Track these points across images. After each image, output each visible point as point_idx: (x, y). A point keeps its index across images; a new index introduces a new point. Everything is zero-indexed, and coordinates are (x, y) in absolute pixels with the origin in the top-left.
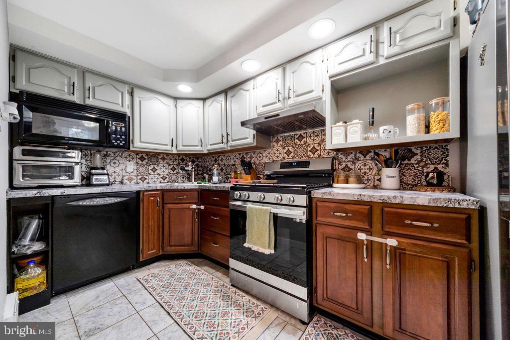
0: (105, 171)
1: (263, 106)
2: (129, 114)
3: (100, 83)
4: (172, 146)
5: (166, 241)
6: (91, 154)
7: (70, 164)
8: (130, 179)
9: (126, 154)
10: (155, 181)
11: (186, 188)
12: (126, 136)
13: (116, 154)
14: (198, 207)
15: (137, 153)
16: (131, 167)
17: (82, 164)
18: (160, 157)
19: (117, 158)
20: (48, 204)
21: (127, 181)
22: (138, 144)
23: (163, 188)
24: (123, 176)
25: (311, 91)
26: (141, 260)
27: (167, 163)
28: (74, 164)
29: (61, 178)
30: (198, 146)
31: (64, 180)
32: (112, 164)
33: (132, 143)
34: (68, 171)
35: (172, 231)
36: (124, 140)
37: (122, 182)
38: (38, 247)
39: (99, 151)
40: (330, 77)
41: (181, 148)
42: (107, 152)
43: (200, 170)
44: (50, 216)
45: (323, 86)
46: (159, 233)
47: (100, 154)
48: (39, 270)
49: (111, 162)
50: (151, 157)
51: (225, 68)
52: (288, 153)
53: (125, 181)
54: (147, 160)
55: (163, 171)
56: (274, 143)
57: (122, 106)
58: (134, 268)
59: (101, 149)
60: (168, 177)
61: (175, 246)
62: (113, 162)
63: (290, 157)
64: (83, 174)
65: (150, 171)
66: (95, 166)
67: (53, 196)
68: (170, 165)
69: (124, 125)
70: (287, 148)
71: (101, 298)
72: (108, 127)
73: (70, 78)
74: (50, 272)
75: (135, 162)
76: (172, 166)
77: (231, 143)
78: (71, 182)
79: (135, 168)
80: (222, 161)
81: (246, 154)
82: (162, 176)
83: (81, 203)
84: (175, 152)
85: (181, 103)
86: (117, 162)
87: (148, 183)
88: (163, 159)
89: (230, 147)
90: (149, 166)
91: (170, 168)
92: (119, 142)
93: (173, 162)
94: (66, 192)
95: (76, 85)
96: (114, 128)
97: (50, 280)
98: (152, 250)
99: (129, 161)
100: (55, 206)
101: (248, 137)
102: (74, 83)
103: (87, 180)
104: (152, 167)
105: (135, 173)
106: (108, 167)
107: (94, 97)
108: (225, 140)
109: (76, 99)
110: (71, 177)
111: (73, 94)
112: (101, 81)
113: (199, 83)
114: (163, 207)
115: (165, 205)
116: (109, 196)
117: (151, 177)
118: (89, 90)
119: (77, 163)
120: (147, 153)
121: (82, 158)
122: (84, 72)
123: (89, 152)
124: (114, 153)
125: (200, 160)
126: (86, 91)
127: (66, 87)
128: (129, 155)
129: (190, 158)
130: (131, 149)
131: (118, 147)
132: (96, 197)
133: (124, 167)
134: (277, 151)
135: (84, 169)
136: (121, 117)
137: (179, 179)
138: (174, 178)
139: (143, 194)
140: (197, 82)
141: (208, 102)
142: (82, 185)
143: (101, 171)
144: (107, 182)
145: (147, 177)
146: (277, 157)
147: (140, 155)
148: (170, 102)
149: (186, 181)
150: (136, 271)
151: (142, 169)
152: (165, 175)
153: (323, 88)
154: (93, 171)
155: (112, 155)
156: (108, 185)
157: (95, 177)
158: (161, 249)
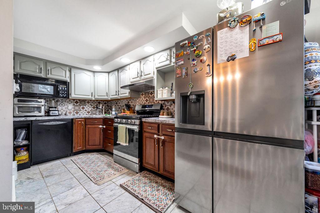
0: (57, 109)
1: (133, 79)
2: (69, 81)
3: (54, 67)
4: (92, 96)
5: (87, 143)
6: (50, 100)
7: (40, 106)
8: (70, 113)
9: (68, 100)
10: (83, 114)
11: (97, 117)
12: (67, 92)
13: (63, 100)
14: (103, 127)
15: (74, 100)
16: (71, 106)
17: (45, 105)
18: (86, 101)
19: (63, 102)
20: (30, 124)
21: (68, 114)
22: (73, 95)
23: (86, 117)
24: (66, 111)
25: (150, 74)
26: (74, 151)
27: (91, 105)
28: (41, 106)
29: (35, 112)
30: (105, 96)
31: (36, 113)
32: (60, 105)
33: (70, 95)
34: (39, 109)
35: (90, 138)
36: (66, 94)
37: (66, 114)
38: (25, 142)
39: (54, 99)
40: (157, 68)
41: (97, 97)
42: (58, 99)
43: (109, 108)
44: (30, 129)
45: (154, 72)
46: (83, 139)
47: (54, 101)
48: (25, 153)
49: (60, 104)
50: (81, 102)
51: (114, 61)
52: (147, 100)
53: (67, 114)
54: (79, 103)
55: (88, 109)
56: (141, 96)
57: (65, 77)
58: (70, 156)
59: (55, 98)
60: (91, 112)
61: (91, 145)
62: (61, 104)
63: (147, 103)
64: (46, 110)
65: (81, 109)
66: (52, 106)
67: (32, 121)
68: (92, 105)
69: (66, 87)
70: (146, 98)
71: (53, 166)
72: (58, 88)
73: (39, 66)
74: (30, 154)
75: (73, 104)
76: (93, 106)
77: (120, 95)
78: (40, 114)
79: (73, 107)
80: (119, 104)
81: (130, 100)
82: (88, 111)
83: (44, 124)
84: (93, 99)
85: (96, 74)
86: (63, 104)
87: (80, 115)
88: (88, 102)
89: (120, 97)
90: (80, 106)
91: (92, 107)
92: (63, 95)
93: (94, 104)
94: (37, 118)
95: (42, 68)
96: (61, 88)
97: (30, 158)
98: (79, 147)
99: (70, 104)
100: (33, 125)
101: (126, 93)
102: (41, 68)
103: (48, 113)
104: (82, 106)
105: (73, 110)
106: (59, 107)
107: (51, 74)
108: (117, 94)
109: (43, 75)
110: (40, 112)
111: (41, 73)
112: (54, 66)
113: (104, 66)
114: (85, 127)
115: (86, 126)
116: (58, 121)
117: (81, 112)
118: (49, 70)
119: (43, 105)
120: (79, 100)
121: (45, 102)
122: (46, 62)
123: (49, 99)
124: (62, 100)
125: (109, 103)
126: (47, 71)
127: (38, 70)
128: (70, 101)
129: (103, 102)
130: (70, 98)
131: (63, 97)
132: (51, 121)
133: (67, 107)
134: (142, 99)
135: (46, 108)
136: (65, 83)
137: (97, 113)
138: (94, 112)
139: (75, 120)
140: (103, 65)
141: (111, 74)
142: (45, 116)
143: (54, 109)
144: (58, 114)
145: (79, 112)
146: (142, 102)
147: (76, 101)
148: (91, 74)
149: (101, 114)
150: (71, 157)
151: (77, 108)
152: (89, 111)
153: (154, 73)
154: (51, 109)
155: (61, 101)
156: (58, 116)
157: (51, 112)
158: (84, 147)
